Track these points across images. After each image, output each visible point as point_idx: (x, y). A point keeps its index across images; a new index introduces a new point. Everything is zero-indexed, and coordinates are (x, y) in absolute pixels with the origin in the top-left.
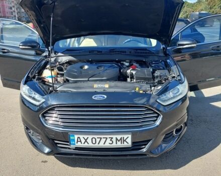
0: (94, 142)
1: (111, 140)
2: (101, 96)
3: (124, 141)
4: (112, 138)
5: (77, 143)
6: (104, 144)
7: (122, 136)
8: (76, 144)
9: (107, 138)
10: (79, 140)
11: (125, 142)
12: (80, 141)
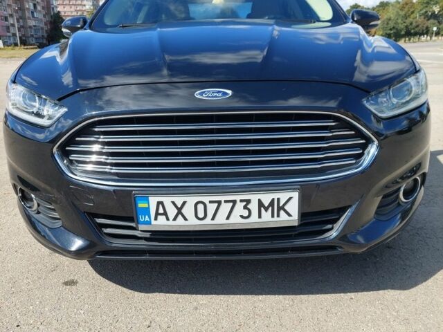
0: (201, 215)
1: (245, 207)
2: (219, 92)
3: (280, 208)
4: (248, 202)
5: (156, 219)
6: (228, 218)
7: (275, 196)
8: (153, 222)
9: (234, 202)
10: (161, 211)
11: (282, 212)
12: (165, 214)
